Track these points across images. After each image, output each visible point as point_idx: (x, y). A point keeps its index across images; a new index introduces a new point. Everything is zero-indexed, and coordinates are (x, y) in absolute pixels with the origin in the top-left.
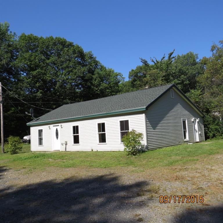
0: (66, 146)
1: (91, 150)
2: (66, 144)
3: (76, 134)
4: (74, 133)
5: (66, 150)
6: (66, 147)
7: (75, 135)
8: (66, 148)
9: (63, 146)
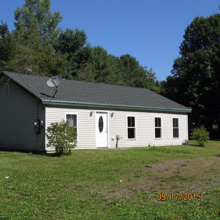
0: (117, 141)
1: (148, 146)
2: (117, 139)
3: (132, 127)
4: (129, 125)
5: (117, 146)
6: (117, 143)
7: (130, 127)
8: (117, 145)
9: (113, 142)
